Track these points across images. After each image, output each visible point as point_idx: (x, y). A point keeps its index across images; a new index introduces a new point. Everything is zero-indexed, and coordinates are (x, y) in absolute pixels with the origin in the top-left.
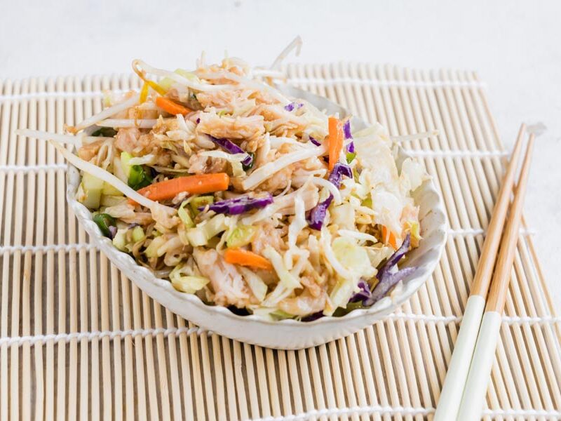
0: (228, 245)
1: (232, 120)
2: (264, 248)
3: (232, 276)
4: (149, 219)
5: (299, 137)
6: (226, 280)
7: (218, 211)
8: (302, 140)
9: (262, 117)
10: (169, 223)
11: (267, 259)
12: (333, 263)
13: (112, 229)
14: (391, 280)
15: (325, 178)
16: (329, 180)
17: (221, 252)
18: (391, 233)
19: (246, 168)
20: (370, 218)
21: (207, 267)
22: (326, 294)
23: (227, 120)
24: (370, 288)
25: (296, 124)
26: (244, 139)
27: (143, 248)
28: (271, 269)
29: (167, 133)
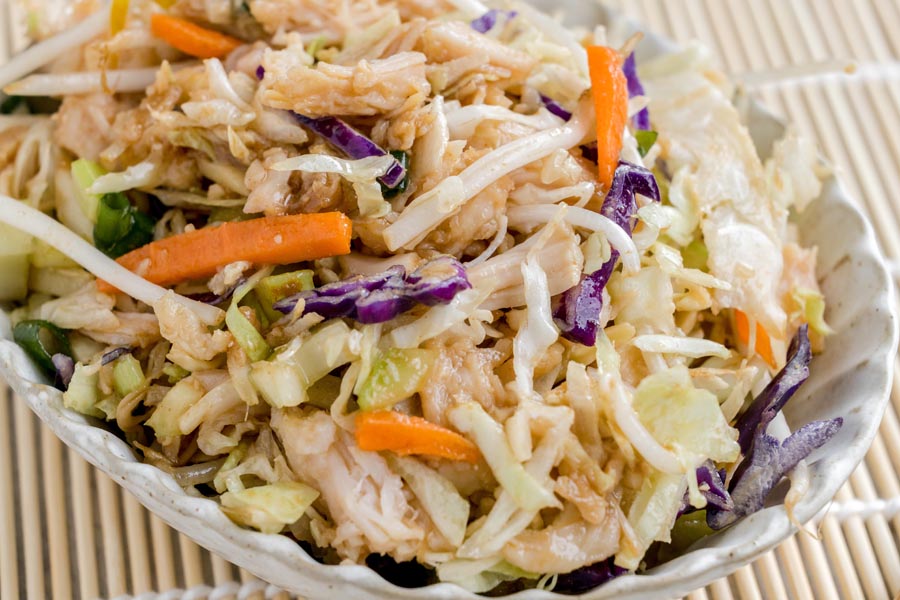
0: (360, 402)
1: (347, 71)
2: (454, 404)
3: (378, 480)
4: (153, 331)
5: (515, 96)
6: (363, 493)
7: (329, 313)
8: (523, 106)
9: (421, 57)
10: (205, 345)
11: (464, 435)
12: (634, 435)
13: (60, 361)
14: (780, 458)
15: (591, 206)
16: (603, 212)
17: (344, 422)
18: (758, 325)
19: (389, 194)
20: (707, 296)
21: (309, 458)
22: (618, 512)
23: (335, 72)
24: (723, 479)
25: (505, 67)
26: (379, 116)
27: (142, 410)
28: (477, 457)
29: (184, 107)
